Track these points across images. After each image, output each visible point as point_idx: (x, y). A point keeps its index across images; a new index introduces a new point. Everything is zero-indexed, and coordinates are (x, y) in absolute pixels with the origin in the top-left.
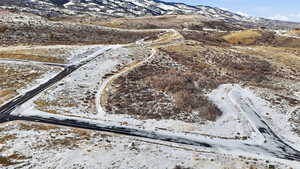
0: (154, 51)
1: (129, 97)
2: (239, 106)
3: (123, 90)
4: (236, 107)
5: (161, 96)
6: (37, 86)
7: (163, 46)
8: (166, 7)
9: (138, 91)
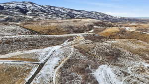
0: (72, 49)
1: (65, 79)
2: (105, 79)
3: (62, 75)
4: (104, 79)
5: (76, 77)
6: (31, 76)
7: (76, 45)
8: (76, 13)
9: (68, 75)
